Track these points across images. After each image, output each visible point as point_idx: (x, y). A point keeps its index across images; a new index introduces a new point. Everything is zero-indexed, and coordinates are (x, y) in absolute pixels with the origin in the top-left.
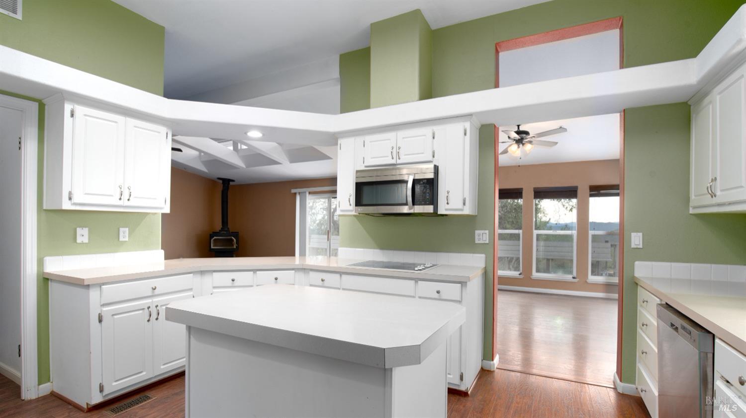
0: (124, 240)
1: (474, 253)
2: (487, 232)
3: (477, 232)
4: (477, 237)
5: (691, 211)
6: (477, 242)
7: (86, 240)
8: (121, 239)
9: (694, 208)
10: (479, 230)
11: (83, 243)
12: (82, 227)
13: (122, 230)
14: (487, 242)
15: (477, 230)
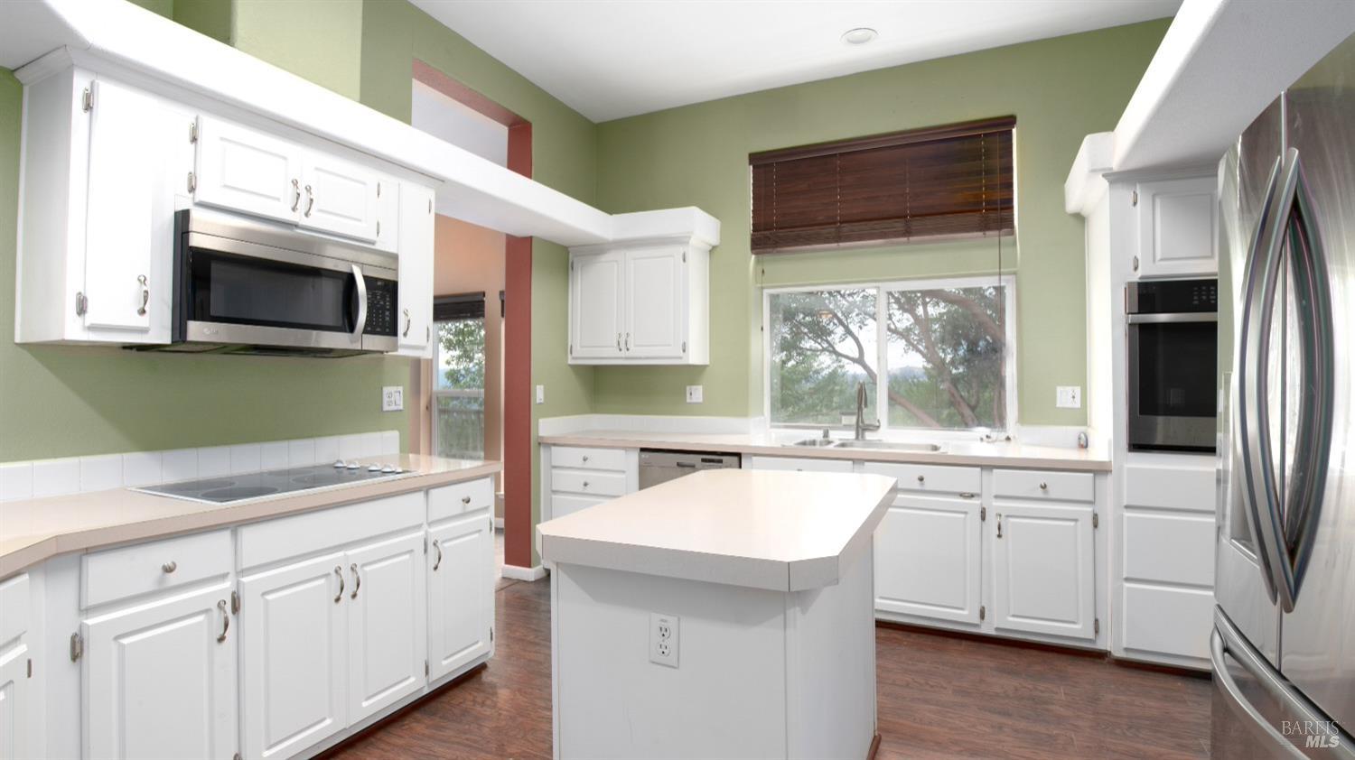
1: (380, 430)
2: (401, 389)
3: (386, 390)
4: (386, 399)
5: (571, 362)
6: (386, 408)
9: (573, 358)
10: (390, 385)
14: (401, 407)
15: (387, 386)
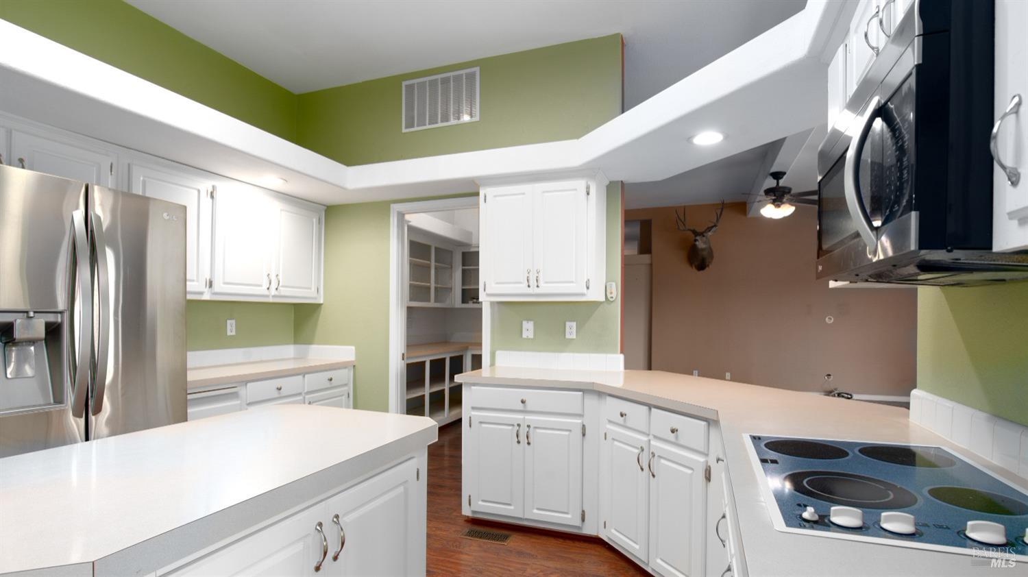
0: (571, 337)
7: (531, 336)
8: (568, 336)
11: (528, 339)
12: (528, 320)
13: (568, 324)
